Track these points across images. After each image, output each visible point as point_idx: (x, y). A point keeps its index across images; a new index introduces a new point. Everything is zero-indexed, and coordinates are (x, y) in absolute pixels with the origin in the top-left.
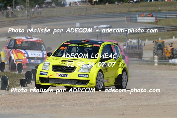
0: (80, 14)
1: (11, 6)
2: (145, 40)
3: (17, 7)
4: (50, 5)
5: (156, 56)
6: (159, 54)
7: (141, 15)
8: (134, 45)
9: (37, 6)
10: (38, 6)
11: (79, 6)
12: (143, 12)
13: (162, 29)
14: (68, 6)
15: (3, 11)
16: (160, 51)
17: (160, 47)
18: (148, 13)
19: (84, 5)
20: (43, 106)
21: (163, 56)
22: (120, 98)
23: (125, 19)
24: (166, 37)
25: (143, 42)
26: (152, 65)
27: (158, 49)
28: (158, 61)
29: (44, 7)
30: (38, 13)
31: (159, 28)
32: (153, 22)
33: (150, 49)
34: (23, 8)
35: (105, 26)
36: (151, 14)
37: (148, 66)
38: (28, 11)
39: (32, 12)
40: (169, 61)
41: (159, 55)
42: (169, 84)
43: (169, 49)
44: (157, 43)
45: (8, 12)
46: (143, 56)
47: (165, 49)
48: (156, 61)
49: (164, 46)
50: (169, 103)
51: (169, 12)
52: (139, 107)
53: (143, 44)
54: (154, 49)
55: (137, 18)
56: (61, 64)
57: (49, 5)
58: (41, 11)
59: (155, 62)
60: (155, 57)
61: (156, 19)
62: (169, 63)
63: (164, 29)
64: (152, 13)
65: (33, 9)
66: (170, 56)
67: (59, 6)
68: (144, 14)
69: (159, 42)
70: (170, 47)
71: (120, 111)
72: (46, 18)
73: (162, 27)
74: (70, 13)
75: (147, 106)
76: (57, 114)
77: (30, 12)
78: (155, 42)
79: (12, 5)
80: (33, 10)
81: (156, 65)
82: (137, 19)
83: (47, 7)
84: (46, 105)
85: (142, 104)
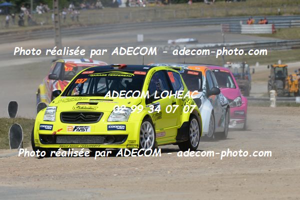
0: (144, 21)
1: (27, 6)
2: (254, 64)
3: (37, 8)
4: (93, 4)
5: (273, 91)
6: (279, 87)
7: (248, 21)
8: (236, 73)
9: (71, 6)
10: (73, 5)
11: (142, 6)
12: (251, 16)
13: (284, 44)
14: (123, 5)
15: (13, 15)
16: (280, 83)
17: (280, 76)
18: (260, 19)
19: (150, 5)
20: (81, 176)
21: (286, 92)
22: (211, 163)
23: (220, 28)
24: (290, 58)
25: (251, 67)
26: (266, 106)
27: (276, 79)
28: (277, 100)
29: (84, 8)
30: (73, 18)
31: (278, 43)
32: (269, 33)
33: (263, 80)
34: (48, 9)
35: (187, 40)
36: (265, 19)
37: (259, 108)
38: (56, 15)
39: (63, 17)
40: (295, 100)
41: (278, 89)
42: (294, 139)
43: (295, 79)
44: (275, 68)
45: (23, 16)
46: (252, 91)
47: (289, 78)
48: (273, 99)
49: (287, 74)
50: (295, 170)
51: (296, 15)
52: (244, 178)
53: (251, 71)
54: (270, 79)
55: (241, 26)
56: (76, 108)
57: (91, 5)
58: (79, 14)
59: (272, 101)
60: (271, 93)
61: (273, 28)
62: (295, 103)
63: (286, 45)
64: (267, 18)
65: (65, 11)
66: (296, 91)
67: (107, 6)
68: (253, 20)
69: (278, 67)
70: (297, 75)
71: (211, 183)
72: (86, 26)
73: (283, 41)
74: (127, 18)
75: (258, 175)
76: (105, 188)
77: (59, 15)
78: (272, 66)
79: (30, 5)
80: (64, 13)
81: (273, 105)
82: (241, 29)
83: (87, 8)
84: (86, 174)
85: (249, 172)
